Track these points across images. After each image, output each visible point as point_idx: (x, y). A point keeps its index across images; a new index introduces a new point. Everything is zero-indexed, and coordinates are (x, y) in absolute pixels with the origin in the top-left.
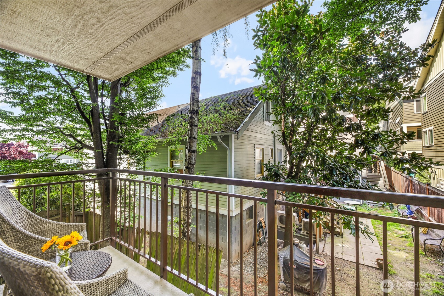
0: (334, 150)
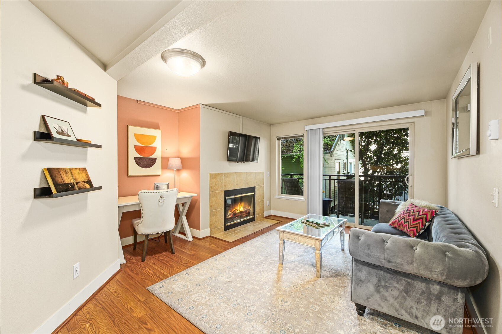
0: (399, 164)
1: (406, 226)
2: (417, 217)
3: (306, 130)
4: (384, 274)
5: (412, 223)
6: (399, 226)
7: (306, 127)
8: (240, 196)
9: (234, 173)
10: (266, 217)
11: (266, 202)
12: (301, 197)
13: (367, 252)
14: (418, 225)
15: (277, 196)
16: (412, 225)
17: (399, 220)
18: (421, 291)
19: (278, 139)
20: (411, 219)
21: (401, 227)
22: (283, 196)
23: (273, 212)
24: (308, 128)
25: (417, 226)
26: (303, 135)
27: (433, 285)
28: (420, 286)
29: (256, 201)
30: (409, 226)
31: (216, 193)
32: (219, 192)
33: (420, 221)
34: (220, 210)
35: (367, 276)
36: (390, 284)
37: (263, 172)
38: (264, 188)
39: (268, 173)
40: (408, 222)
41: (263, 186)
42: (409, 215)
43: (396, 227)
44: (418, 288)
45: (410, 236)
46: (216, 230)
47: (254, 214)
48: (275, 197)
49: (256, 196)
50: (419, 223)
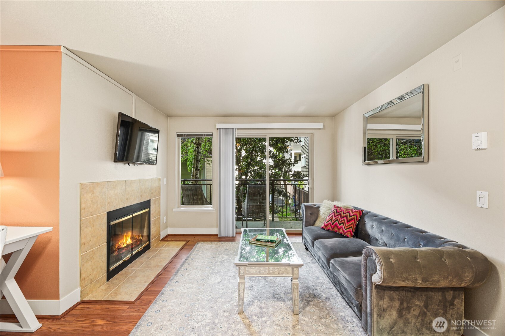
1: (342, 227)
2: (349, 218)
3: (218, 129)
4: (406, 294)
5: (347, 224)
6: (333, 228)
7: (217, 124)
8: (131, 216)
9: (122, 181)
10: (163, 240)
11: (163, 219)
12: (210, 207)
13: (405, 276)
14: (352, 225)
15: (176, 209)
16: (347, 226)
17: (333, 222)
18: (438, 301)
19: (178, 135)
20: (345, 221)
21: (336, 229)
22: (183, 208)
23: (171, 231)
24: (219, 126)
25: (352, 227)
26: (212, 134)
27: (448, 291)
28: (438, 297)
29: (151, 220)
30: (345, 227)
31: (92, 218)
32: (99, 216)
33: (353, 222)
34: (100, 248)
35: (389, 302)
36: (412, 304)
37: (160, 178)
38: (160, 201)
39: (165, 179)
40: (343, 223)
41: (160, 198)
42: (341, 217)
43: (329, 229)
44: (436, 300)
45: (347, 237)
46: (92, 285)
47: (149, 239)
48: (174, 211)
49: (152, 212)
50: (352, 224)
